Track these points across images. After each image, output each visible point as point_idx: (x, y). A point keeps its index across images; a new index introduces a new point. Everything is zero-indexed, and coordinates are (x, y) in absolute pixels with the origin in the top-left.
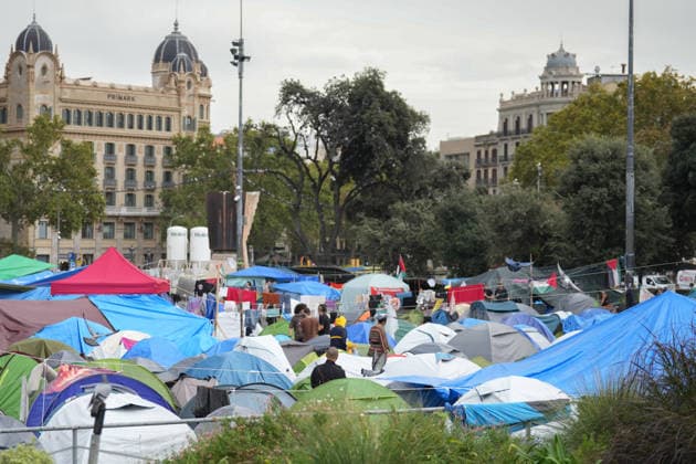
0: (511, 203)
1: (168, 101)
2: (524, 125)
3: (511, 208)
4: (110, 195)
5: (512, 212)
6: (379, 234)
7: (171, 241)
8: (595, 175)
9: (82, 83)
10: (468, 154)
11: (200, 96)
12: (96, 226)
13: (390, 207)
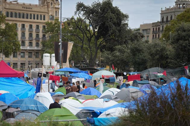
0: (155, 46)
1: (44, 9)
2: (169, 19)
3: (155, 48)
4: (23, 43)
5: (155, 49)
6: (110, 56)
7: (44, 58)
8: (184, 36)
9: (13, 2)
10: (150, 29)
11: (56, 8)
12: (18, 53)
13: (114, 47)
